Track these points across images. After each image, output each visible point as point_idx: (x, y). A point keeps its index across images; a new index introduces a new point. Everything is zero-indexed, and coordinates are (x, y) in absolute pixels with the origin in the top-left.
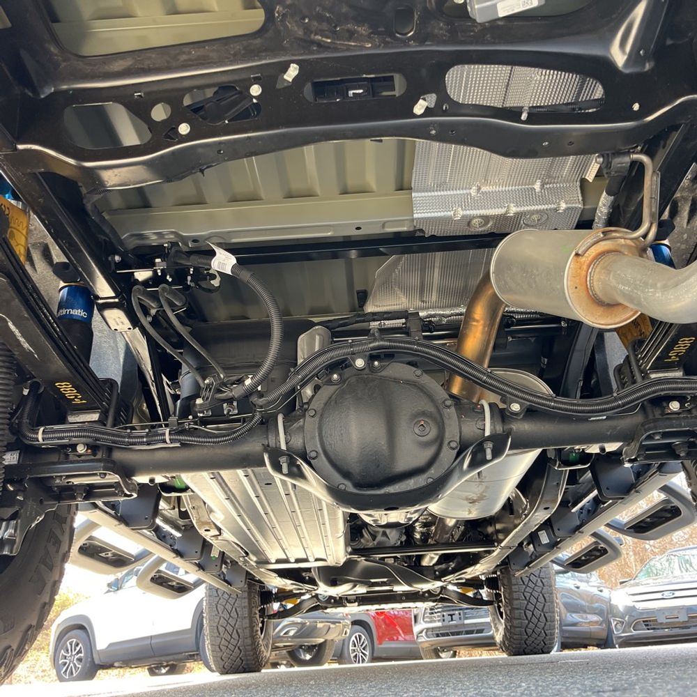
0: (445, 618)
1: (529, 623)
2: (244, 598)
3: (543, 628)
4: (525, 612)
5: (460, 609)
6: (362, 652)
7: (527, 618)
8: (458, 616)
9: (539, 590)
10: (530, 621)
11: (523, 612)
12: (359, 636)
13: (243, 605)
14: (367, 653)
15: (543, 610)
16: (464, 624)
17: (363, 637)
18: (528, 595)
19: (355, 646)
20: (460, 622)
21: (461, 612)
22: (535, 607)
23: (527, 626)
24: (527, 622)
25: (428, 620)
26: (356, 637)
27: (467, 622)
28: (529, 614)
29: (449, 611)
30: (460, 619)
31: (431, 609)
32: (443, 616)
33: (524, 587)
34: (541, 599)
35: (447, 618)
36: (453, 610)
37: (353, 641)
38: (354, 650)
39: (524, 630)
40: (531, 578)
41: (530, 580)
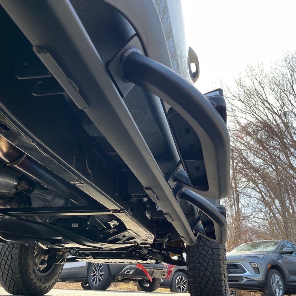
1: (201, 280)
2: (18, 248)
3: (213, 285)
4: (198, 272)
6: (183, 286)
7: (200, 277)
9: (210, 257)
10: (202, 279)
11: (197, 272)
12: (182, 277)
13: (16, 252)
14: (186, 286)
15: (212, 271)
17: (184, 278)
18: (201, 260)
19: (179, 282)
22: (206, 269)
23: (200, 283)
24: (200, 279)
26: (180, 278)
28: (202, 274)
33: (199, 253)
34: (211, 264)
37: (178, 279)
38: (179, 284)
39: (198, 285)
40: (204, 248)
41: (203, 249)
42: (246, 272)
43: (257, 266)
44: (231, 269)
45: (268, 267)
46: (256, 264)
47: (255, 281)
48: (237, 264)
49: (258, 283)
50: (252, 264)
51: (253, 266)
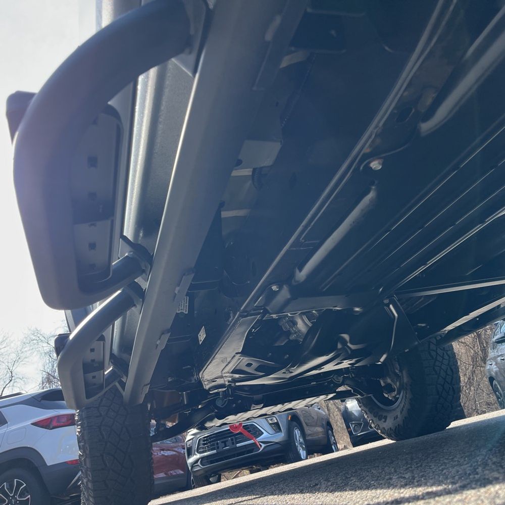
0: (219, 445)
5: (233, 436)
8: (231, 442)
16: (237, 447)
20: (234, 446)
21: (233, 437)
25: (202, 450)
27: (238, 445)
29: (222, 439)
30: (233, 443)
31: (204, 441)
32: (217, 444)
35: (221, 445)
36: (225, 438)
42: (263, 433)
43: (276, 421)
44: (238, 436)
45: (289, 419)
46: (274, 418)
47: (277, 443)
48: (247, 425)
49: (280, 446)
50: (268, 419)
51: (271, 422)
